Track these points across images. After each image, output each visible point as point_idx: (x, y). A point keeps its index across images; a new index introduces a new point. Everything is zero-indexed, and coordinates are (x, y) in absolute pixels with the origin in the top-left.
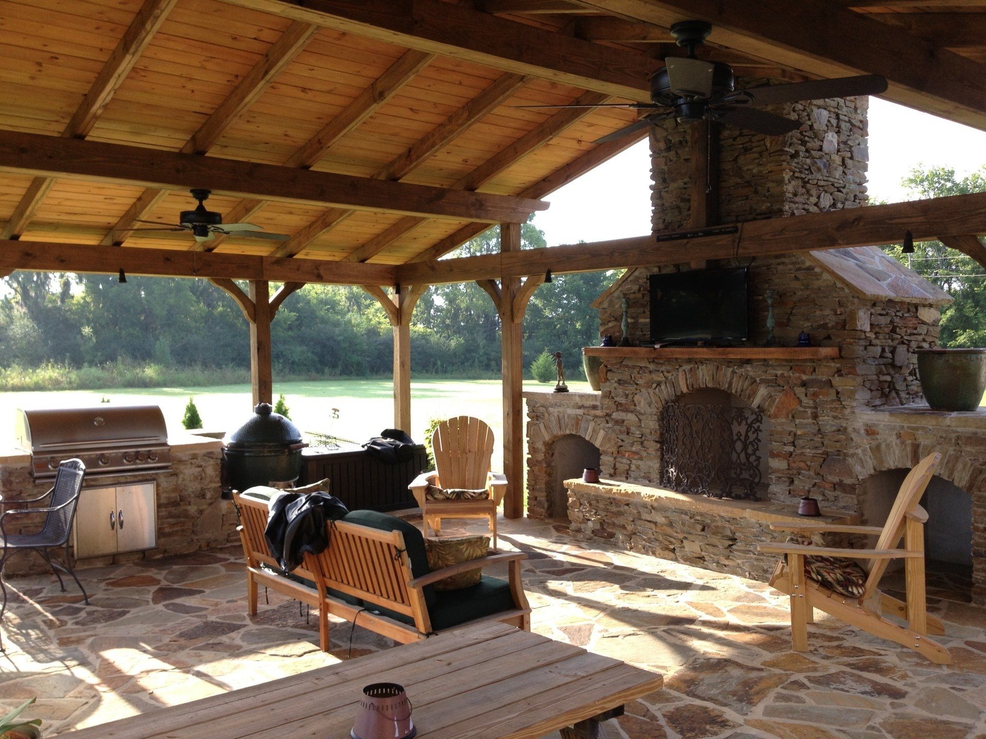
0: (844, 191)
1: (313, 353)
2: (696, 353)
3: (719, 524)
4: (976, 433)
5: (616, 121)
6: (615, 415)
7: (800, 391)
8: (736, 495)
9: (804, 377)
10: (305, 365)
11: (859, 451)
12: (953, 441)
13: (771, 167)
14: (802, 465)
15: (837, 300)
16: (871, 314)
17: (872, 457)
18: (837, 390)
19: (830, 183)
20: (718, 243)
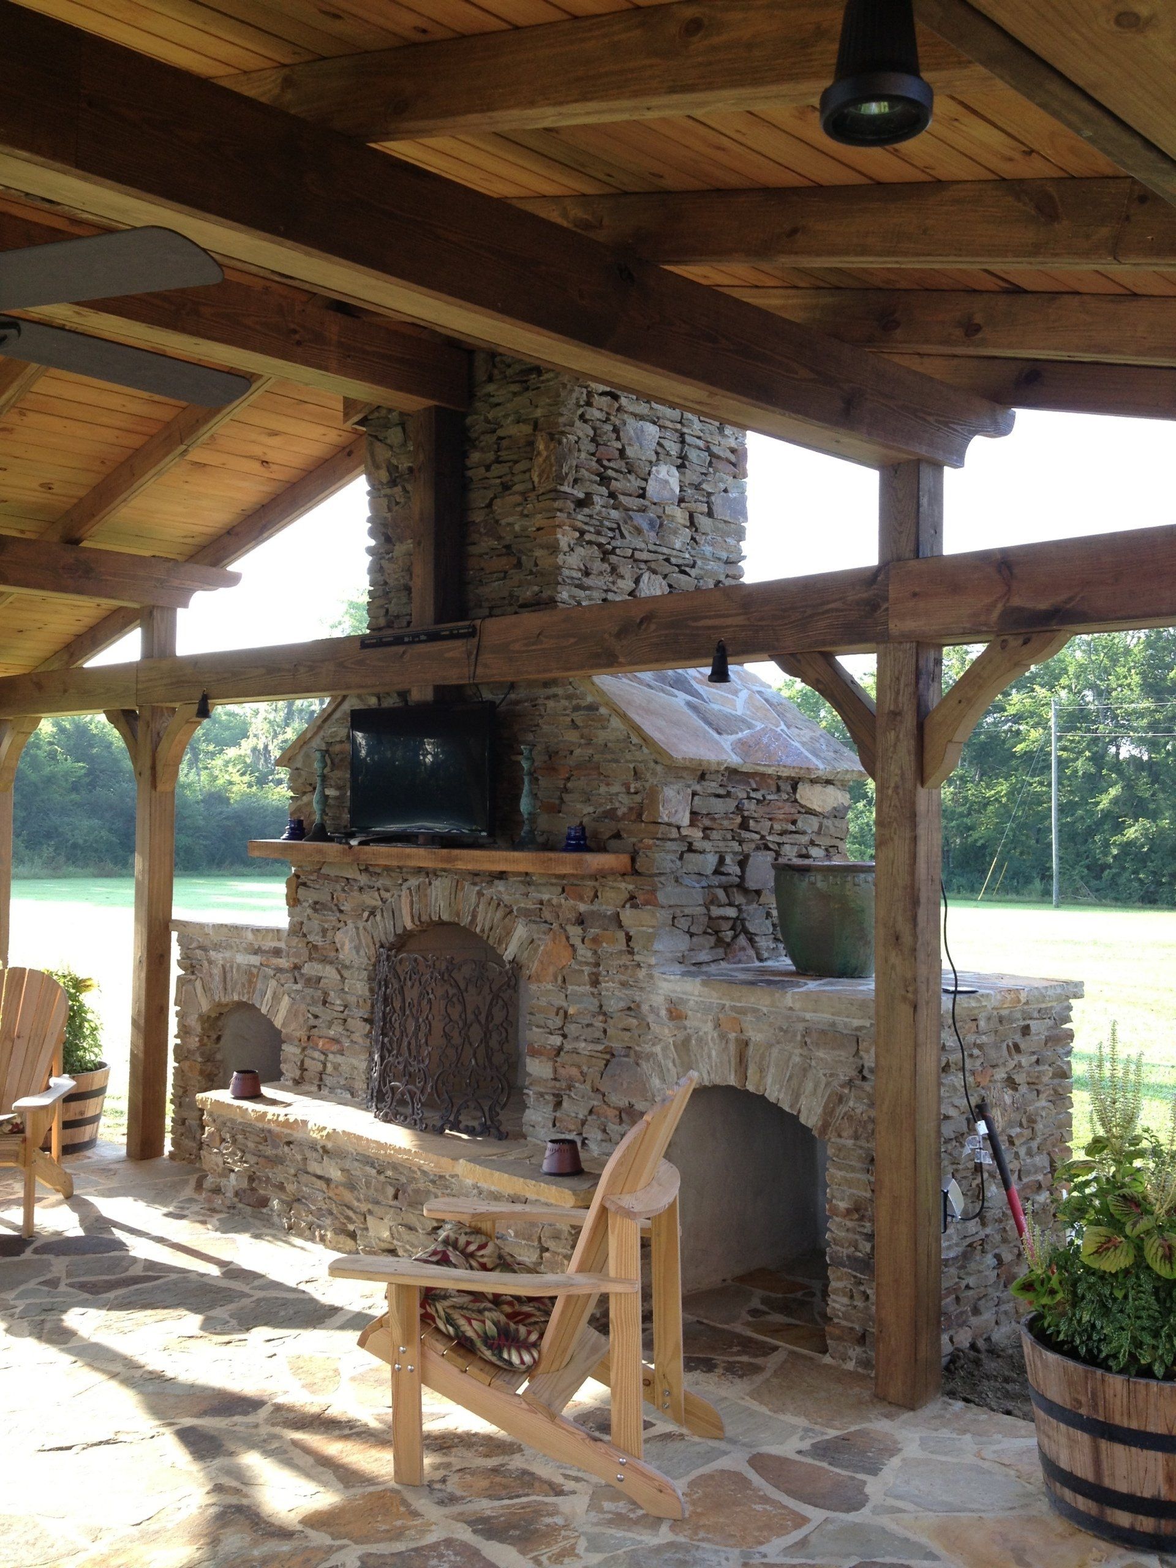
0: (693, 572)
1: (110, 830)
2: (409, 856)
3: (421, 1186)
4: (833, 1024)
5: (322, 430)
6: (307, 969)
7: (575, 931)
8: (467, 1126)
9: (583, 907)
10: (96, 851)
11: (658, 1049)
12: (799, 1038)
13: (539, 520)
14: (574, 1072)
15: (632, 766)
16: (694, 794)
17: (677, 1061)
18: (627, 934)
19: (661, 557)
20: (447, 655)
